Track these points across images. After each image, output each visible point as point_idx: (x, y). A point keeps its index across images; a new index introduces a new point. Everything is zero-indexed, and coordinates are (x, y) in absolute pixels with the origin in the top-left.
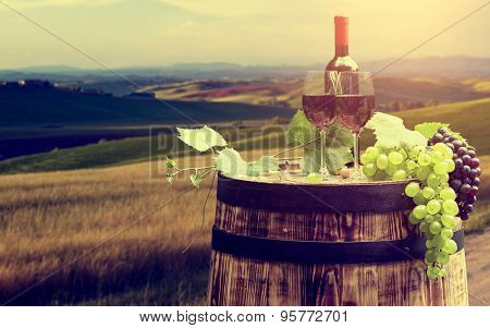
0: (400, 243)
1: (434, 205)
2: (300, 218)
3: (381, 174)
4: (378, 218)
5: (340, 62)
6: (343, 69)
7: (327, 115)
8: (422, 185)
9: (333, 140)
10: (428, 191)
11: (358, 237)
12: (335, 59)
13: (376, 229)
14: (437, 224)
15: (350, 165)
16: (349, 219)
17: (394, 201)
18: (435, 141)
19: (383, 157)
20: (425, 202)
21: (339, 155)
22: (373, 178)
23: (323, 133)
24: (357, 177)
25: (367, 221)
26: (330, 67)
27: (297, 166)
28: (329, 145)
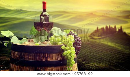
0: (60, 61)
1: (69, 51)
2: (33, 54)
3: (55, 43)
4: (54, 55)
7: (41, 27)
8: (66, 46)
10: (68, 48)
11: (49, 60)
12: (43, 13)
13: (54, 58)
14: (70, 56)
15: (47, 41)
16: (46, 55)
17: (58, 50)
18: (69, 34)
20: (67, 50)
21: (44, 38)
22: (53, 44)
23: (39, 32)
24: (49, 44)
25: (51, 55)
26: (42, 15)
27: (33, 41)
28: (41, 35)
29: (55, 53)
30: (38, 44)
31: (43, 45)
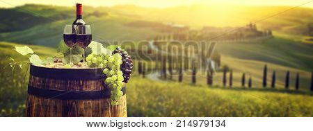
0: (101, 91)
1: (114, 77)
2: (62, 82)
3: (93, 65)
4: (92, 82)
5: (78, 21)
6: (79, 24)
7: (73, 42)
8: (110, 69)
9: (76, 52)
10: (112, 72)
11: (85, 89)
12: (76, 20)
13: (92, 86)
14: (115, 84)
15: (82, 61)
16: (81, 82)
17: (96, 75)
18: (115, 52)
19: (95, 58)
20: (111, 76)
21: (78, 57)
22: (91, 66)
23: (71, 49)
24: (84, 66)
25: (88, 83)
26: (75, 23)
27: (61, 62)
28: (74, 53)
29: (94, 80)
30: (69, 66)
31: (76, 67)
